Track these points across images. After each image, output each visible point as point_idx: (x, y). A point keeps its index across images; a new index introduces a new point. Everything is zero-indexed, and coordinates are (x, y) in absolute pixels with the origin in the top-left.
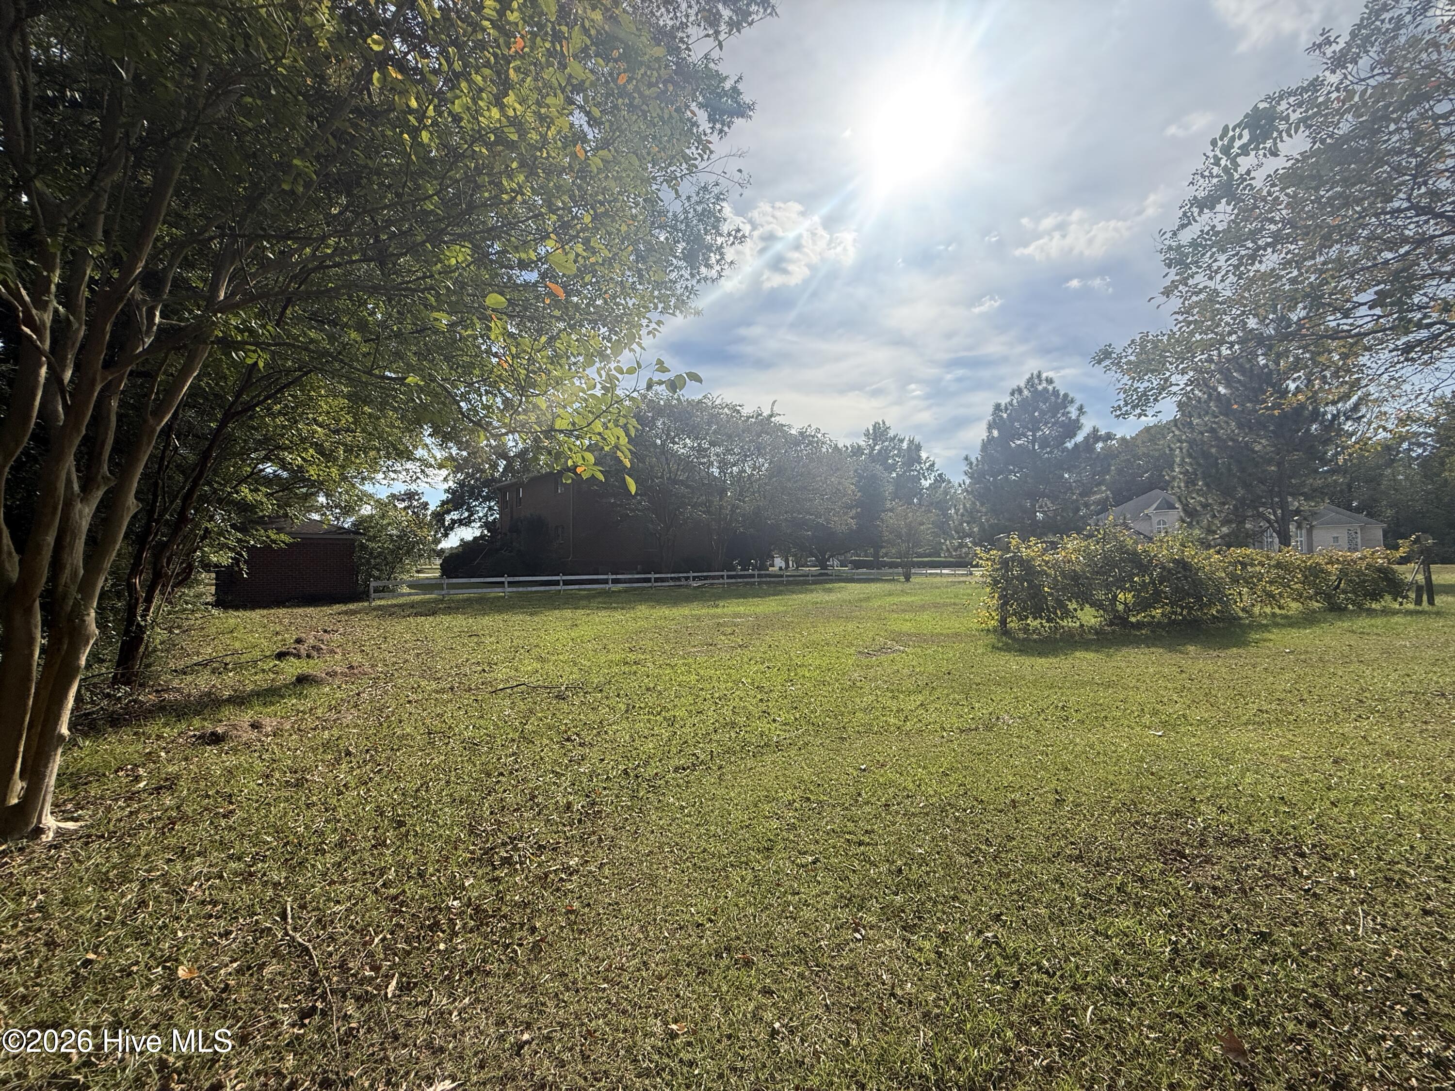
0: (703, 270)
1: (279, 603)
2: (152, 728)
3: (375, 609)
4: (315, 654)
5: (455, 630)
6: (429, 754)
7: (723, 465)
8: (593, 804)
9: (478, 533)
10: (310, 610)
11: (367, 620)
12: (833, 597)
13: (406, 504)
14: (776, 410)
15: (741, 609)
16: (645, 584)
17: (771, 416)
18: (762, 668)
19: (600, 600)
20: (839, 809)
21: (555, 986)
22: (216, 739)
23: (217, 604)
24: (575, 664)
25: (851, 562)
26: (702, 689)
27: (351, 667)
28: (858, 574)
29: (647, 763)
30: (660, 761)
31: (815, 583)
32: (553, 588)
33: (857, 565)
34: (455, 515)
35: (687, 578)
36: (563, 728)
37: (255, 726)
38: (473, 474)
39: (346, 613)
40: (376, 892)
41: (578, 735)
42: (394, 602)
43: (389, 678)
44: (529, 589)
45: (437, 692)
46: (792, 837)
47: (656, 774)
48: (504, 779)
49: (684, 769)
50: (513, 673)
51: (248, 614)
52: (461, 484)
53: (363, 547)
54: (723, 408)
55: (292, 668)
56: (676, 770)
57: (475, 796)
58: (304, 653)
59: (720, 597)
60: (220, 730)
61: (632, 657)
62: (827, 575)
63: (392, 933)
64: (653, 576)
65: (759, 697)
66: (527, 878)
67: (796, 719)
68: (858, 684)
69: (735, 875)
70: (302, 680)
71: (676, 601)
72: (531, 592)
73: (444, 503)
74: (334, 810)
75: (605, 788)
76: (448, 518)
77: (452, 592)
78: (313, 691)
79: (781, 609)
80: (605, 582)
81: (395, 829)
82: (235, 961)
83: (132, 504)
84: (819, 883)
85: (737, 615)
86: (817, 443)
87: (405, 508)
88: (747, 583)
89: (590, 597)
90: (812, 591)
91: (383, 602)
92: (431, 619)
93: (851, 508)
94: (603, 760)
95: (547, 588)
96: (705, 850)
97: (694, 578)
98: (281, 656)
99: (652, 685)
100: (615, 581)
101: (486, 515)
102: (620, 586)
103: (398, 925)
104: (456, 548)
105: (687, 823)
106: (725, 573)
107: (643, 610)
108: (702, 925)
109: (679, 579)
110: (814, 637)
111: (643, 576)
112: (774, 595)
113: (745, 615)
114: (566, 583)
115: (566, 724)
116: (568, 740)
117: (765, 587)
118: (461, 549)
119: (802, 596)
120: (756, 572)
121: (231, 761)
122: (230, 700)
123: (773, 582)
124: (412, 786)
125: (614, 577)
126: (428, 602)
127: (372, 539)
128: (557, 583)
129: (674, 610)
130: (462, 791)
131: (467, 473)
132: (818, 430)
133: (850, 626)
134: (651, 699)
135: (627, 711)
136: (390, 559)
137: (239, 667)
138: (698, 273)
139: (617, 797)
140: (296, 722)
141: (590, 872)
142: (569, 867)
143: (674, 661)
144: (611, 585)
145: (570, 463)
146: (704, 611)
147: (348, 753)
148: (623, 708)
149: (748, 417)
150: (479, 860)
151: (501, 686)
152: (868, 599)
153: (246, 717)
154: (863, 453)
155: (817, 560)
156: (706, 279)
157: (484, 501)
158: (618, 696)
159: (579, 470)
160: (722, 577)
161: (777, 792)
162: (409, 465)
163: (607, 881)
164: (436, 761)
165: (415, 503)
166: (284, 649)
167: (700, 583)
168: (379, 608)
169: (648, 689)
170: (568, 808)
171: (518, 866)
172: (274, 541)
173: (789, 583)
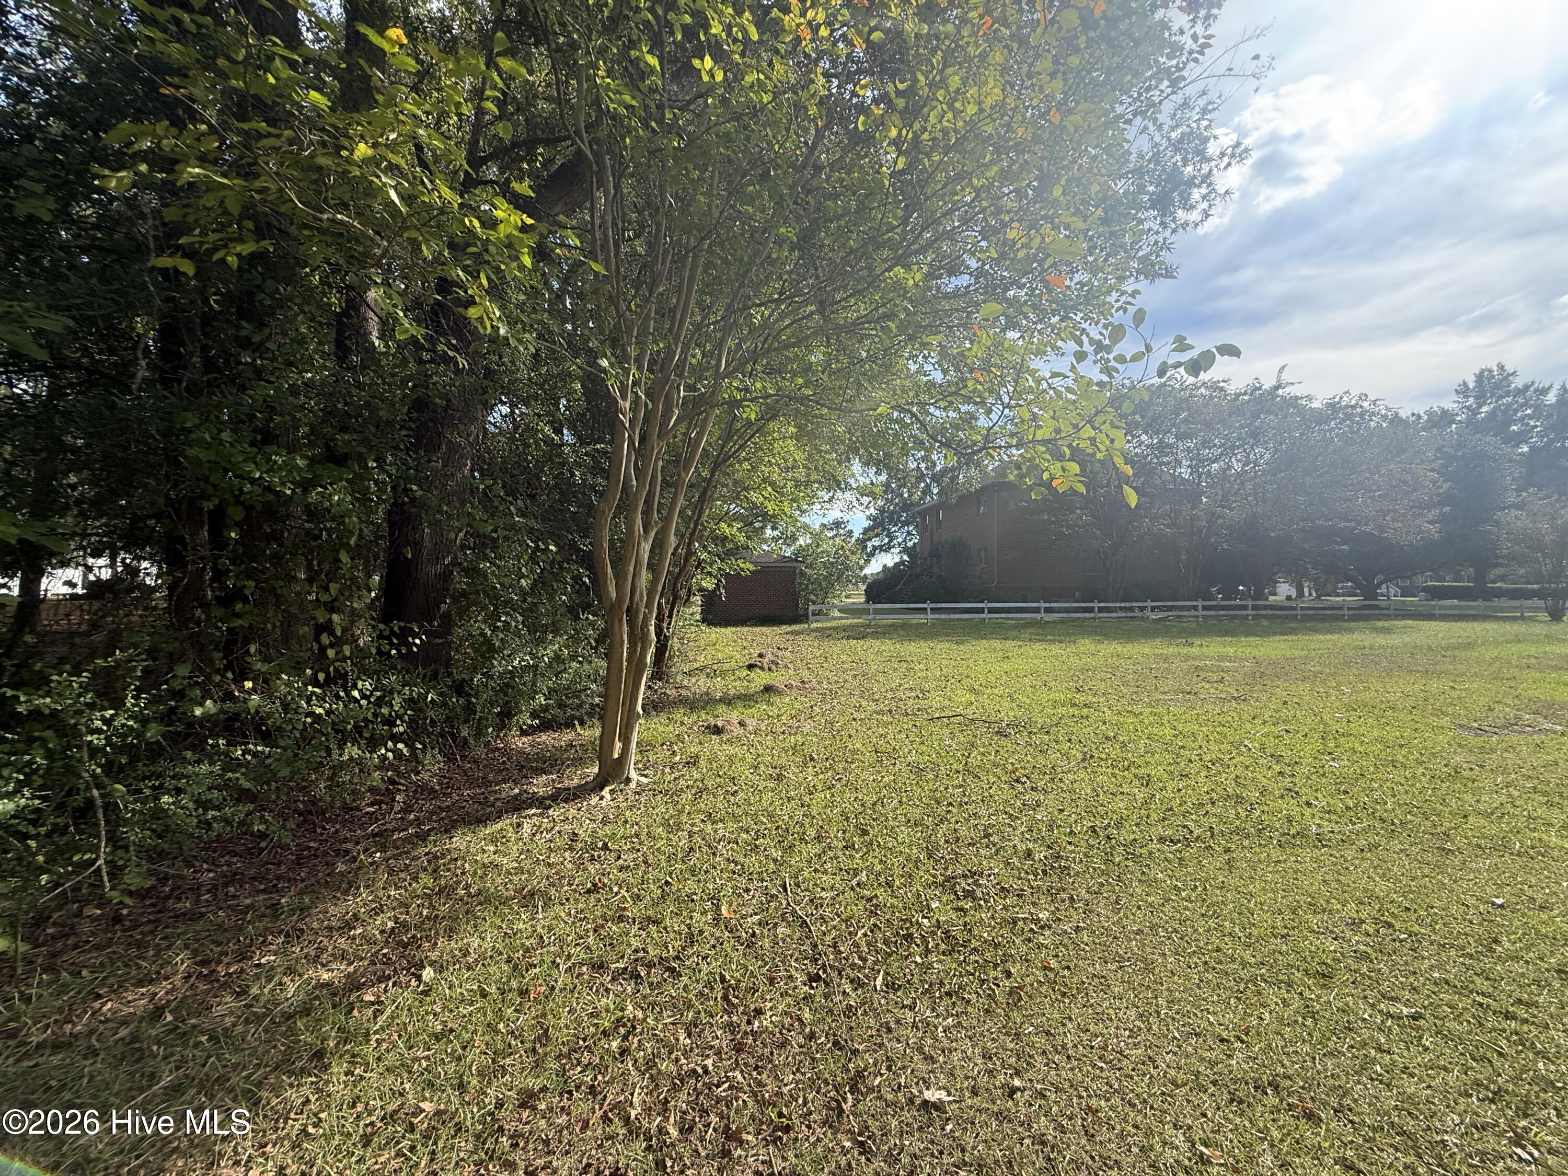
0: (1180, 214)
1: (743, 622)
2: (678, 715)
3: (813, 631)
4: (774, 667)
5: (885, 654)
6: (879, 772)
7: (1198, 462)
8: (1058, 857)
9: (897, 559)
10: (764, 629)
11: (809, 640)
12: (1394, 640)
13: (834, 532)
14: (1286, 378)
15: (1231, 651)
16: (1087, 615)
17: (1277, 388)
18: (1276, 730)
19: (1032, 630)
20: (1453, 953)
21: (1040, 1041)
22: (718, 731)
23: (704, 621)
24: (1013, 700)
25: (1426, 589)
26: (1183, 747)
27: (803, 682)
28: (1441, 608)
29: (1119, 825)
30: (1137, 825)
31: (1353, 619)
32: (977, 616)
33: (1437, 593)
34: (876, 542)
35: (1142, 609)
36: (1010, 767)
37: (742, 724)
38: (892, 500)
39: (792, 633)
40: (852, 889)
41: (1028, 778)
42: (829, 625)
43: (834, 694)
44: (952, 616)
45: (878, 713)
46: (1364, 970)
47: (1135, 840)
48: (954, 810)
49: (1172, 841)
50: (947, 702)
51: (723, 630)
52: (882, 510)
53: (802, 574)
54: (1198, 388)
55: (760, 679)
56: (1162, 840)
57: (929, 821)
58: (766, 666)
59: (1194, 634)
60: (720, 724)
61: (1080, 698)
62: (1376, 607)
63: (872, 931)
64: (1096, 605)
65: (1277, 768)
66: (993, 917)
67: (1348, 808)
68: (1466, 774)
69: (1272, 995)
70: (768, 689)
71: (1129, 636)
72: (953, 620)
73: (866, 531)
74: (808, 806)
75: (1070, 843)
76: (869, 544)
77: (878, 617)
78: (777, 699)
79: (1297, 653)
80: (1037, 610)
81: (861, 836)
82: (756, 914)
83: (673, 540)
84: (1426, 1049)
85: (1222, 658)
86: (1362, 415)
87: (833, 538)
88: (1234, 617)
89: (1021, 626)
90: (1351, 631)
91: (819, 625)
92: (862, 642)
93: (1430, 507)
94: (1061, 811)
95: (971, 616)
96: (1218, 950)
97: (1153, 609)
98: (750, 667)
99: (1111, 734)
100: (1048, 610)
101: (905, 541)
102: (1054, 617)
103: (875, 925)
104: (878, 574)
105: (1186, 908)
106: (1200, 603)
107: (1087, 645)
108: (1228, 1041)
109: (1131, 609)
110: (1366, 696)
111: (1083, 605)
112: (1282, 634)
113: (1236, 659)
114: (991, 611)
115: (1012, 764)
116: (1018, 781)
117: (1265, 623)
118: (881, 576)
119: (1335, 637)
120: (1250, 603)
121: (730, 750)
122: (721, 700)
123: (1279, 617)
124: (870, 799)
125: (1047, 605)
126: (857, 626)
127: (810, 566)
128: (981, 611)
129: (1129, 647)
130: (915, 813)
131: (887, 499)
132: (1363, 397)
133: (1435, 686)
134: (1114, 751)
135: (1084, 760)
136: (824, 584)
137: (723, 674)
138: (1174, 220)
139: (1086, 855)
140: (768, 725)
141: (1065, 932)
142: (1039, 920)
143: (1138, 709)
144: (1043, 615)
145: (1046, 476)
146: (1172, 650)
147: (812, 759)
148: (1080, 756)
149: (1238, 395)
150: (943, 886)
151: (937, 715)
152: (1470, 646)
153: (734, 715)
154: (1454, 422)
155: (1357, 584)
156: (1185, 225)
157: (903, 526)
158: (1070, 740)
159: (1054, 484)
160: (1195, 608)
161: (1328, 902)
162: (848, 495)
163: (1087, 948)
164: (886, 779)
165: (842, 531)
166: (752, 662)
167: (1161, 615)
168: (817, 630)
169: (1107, 738)
170: (1029, 855)
171: (982, 902)
172: (742, 569)
173: (1305, 618)
